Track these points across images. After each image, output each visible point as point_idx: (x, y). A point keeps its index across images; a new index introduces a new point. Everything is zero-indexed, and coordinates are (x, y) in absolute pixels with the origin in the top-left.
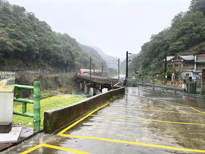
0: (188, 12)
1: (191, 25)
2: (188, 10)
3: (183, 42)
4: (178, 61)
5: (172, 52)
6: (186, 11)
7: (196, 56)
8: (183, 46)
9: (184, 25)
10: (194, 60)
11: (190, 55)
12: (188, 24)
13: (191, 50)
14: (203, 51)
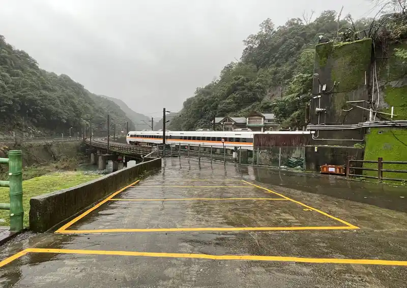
0: (240, 64)
1: (243, 80)
2: (240, 61)
3: (234, 100)
4: (228, 124)
5: (221, 111)
6: (238, 62)
7: (248, 118)
8: (234, 105)
9: (235, 79)
10: (246, 123)
11: (241, 116)
12: (239, 78)
13: (242, 110)
14: (255, 112)
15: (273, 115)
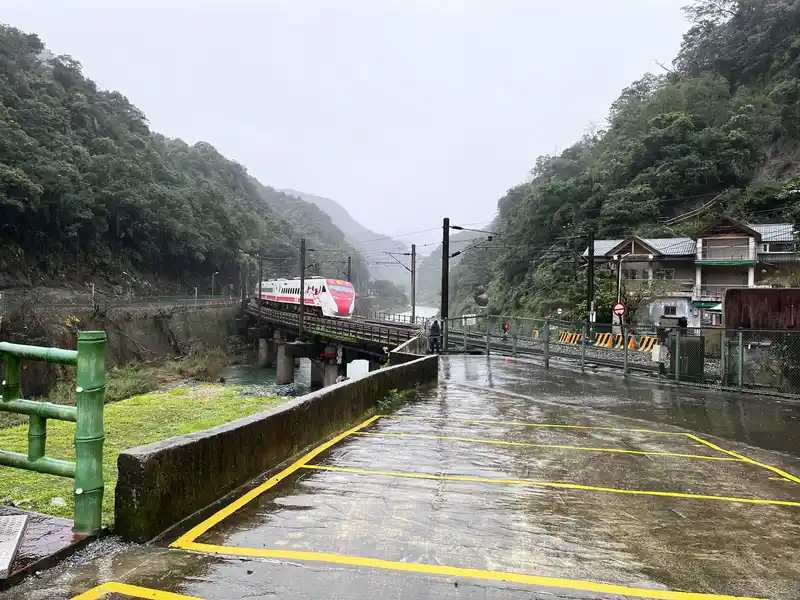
0: (674, 78)
1: (684, 126)
2: (673, 68)
3: (653, 185)
4: (631, 260)
5: (612, 222)
6: (665, 73)
7: (700, 240)
8: (652, 203)
9: (657, 124)
10: (694, 256)
11: (678, 235)
12: (671, 120)
13: (682, 216)
14: (726, 222)
15: (790, 228)
